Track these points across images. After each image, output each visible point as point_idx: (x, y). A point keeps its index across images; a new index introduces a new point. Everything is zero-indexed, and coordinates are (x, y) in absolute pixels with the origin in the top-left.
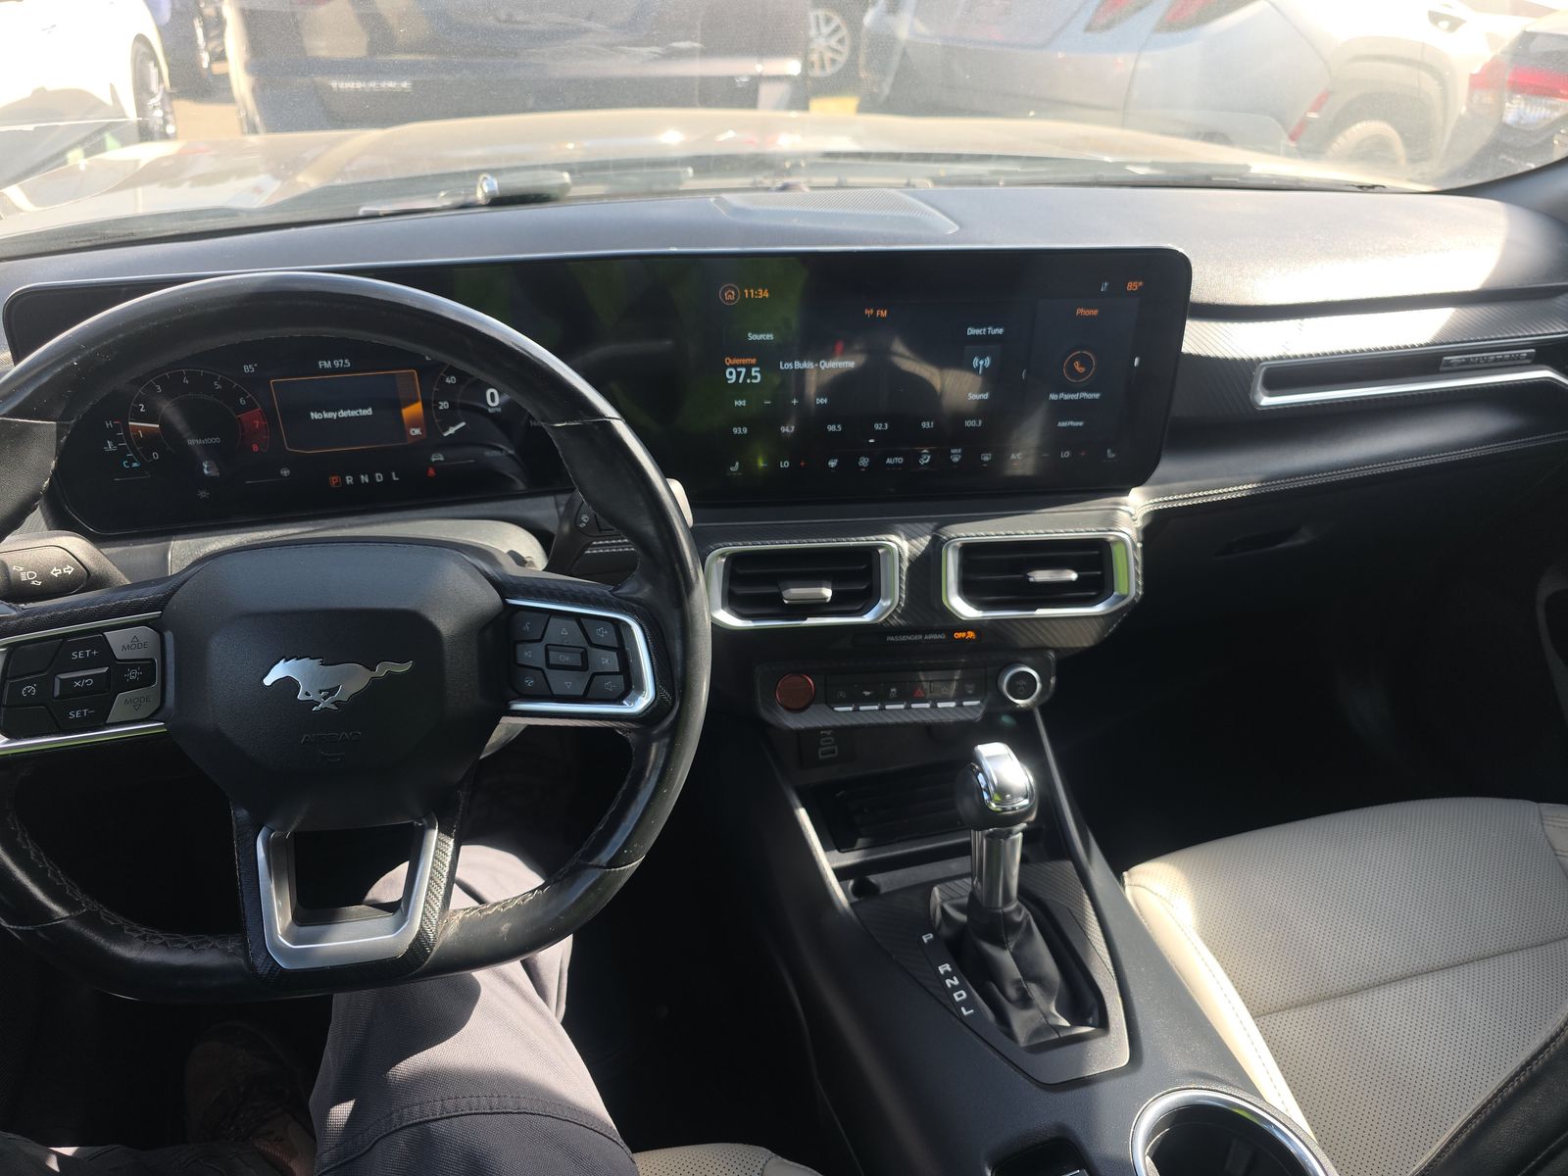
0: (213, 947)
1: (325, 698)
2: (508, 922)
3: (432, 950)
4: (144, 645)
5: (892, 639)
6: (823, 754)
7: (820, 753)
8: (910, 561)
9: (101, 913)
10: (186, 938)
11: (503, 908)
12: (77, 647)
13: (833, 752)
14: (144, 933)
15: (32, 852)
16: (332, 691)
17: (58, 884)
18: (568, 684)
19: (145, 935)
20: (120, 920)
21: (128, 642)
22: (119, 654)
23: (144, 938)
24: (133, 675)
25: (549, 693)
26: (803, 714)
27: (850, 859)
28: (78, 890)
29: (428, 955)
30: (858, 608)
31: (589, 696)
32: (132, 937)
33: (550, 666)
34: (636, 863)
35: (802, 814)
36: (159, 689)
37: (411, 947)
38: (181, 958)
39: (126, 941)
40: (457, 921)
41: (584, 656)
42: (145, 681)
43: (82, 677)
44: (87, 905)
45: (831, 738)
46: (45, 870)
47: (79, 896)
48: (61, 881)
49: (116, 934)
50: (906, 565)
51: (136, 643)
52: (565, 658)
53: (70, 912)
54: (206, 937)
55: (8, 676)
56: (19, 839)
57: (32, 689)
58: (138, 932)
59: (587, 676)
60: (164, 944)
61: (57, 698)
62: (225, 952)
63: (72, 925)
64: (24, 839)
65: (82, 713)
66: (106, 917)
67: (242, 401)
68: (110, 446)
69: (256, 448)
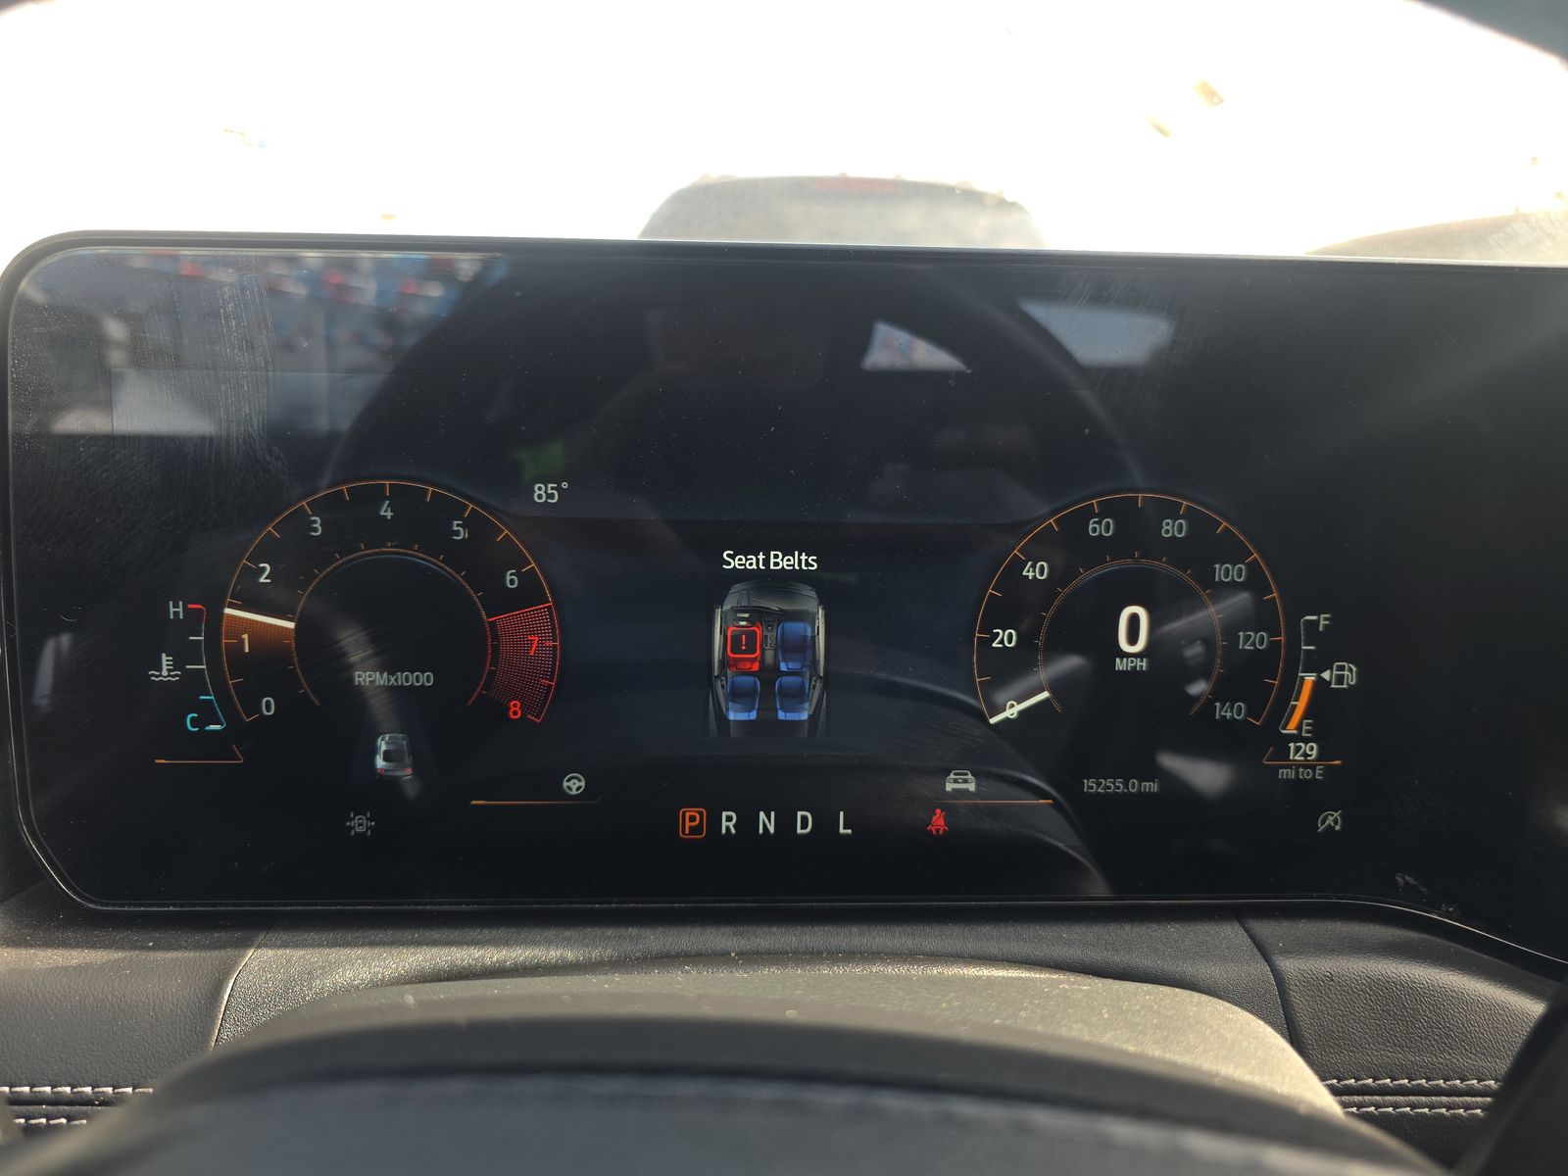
67: (511, 580)
68: (166, 669)
69: (515, 709)
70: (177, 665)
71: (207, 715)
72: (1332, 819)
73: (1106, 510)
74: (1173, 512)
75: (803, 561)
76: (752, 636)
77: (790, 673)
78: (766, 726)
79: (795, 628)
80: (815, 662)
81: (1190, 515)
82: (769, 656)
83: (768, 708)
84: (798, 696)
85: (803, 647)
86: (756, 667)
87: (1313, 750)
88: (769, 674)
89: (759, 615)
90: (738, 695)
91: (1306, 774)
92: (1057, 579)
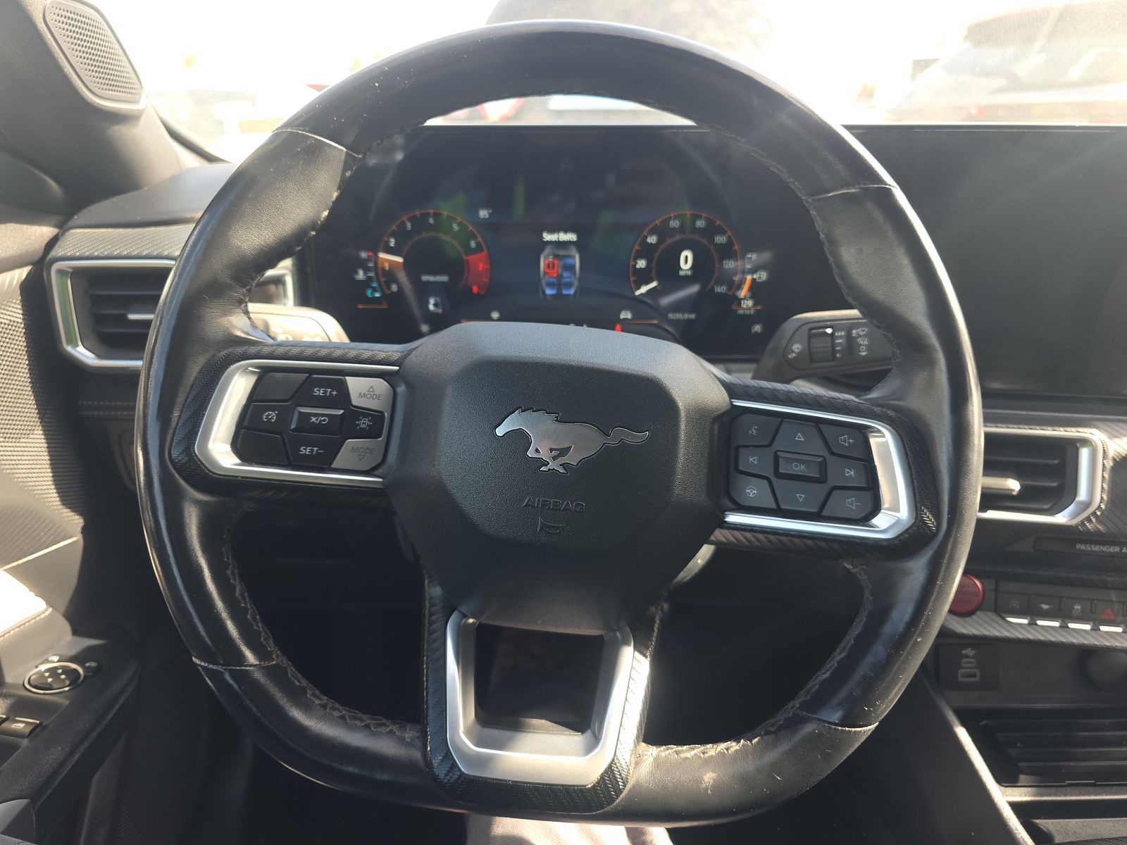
0: (391, 732)
1: (554, 458)
2: (713, 772)
3: (625, 786)
4: (378, 397)
5: (1083, 547)
6: (963, 676)
7: (959, 675)
8: (1114, 460)
9: (288, 669)
10: (364, 717)
11: (704, 753)
12: (321, 384)
13: (974, 676)
14: (326, 701)
15: (237, 589)
16: (563, 452)
17: (255, 628)
18: (801, 497)
19: (326, 704)
20: (304, 683)
21: (364, 391)
22: (356, 401)
23: (324, 706)
24: (364, 423)
25: (774, 506)
26: (968, 619)
27: (1022, 795)
28: (271, 641)
29: (621, 792)
30: (1046, 507)
31: (824, 513)
32: (314, 703)
33: (778, 475)
34: (873, 727)
35: (962, 733)
36: (384, 444)
37: (602, 776)
38: (355, 739)
39: (306, 707)
40: (652, 759)
41: (823, 466)
42: (373, 433)
43: (320, 415)
44: (278, 659)
45: (972, 660)
46: (246, 610)
47: (271, 646)
48: (258, 626)
49: (298, 697)
50: (1109, 464)
51: (371, 394)
52: (800, 469)
53: (260, 661)
54: (384, 721)
55: (254, 399)
56: (229, 572)
57: (272, 415)
58: (321, 699)
59: (822, 490)
60: (343, 717)
61: (292, 430)
62: (401, 741)
63: (258, 675)
64: (233, 574)
65: (312, 451)
66: (292, 676)
67: (473, 244)
68: (361, 275)
69: (475, 289)
70: (365, 273)
71: (374, 290)
72: (757, 328)
73: (676, 217)
74: (700, 217)
75: (571, 237)
76: (553, 264)
77: (567, 277)
78: (559, 295)
79: (569, 261)
80: (575, 274)
81: (706, 219)
82: (560, 271)
83: (559, 290)
84: (569, 285)
85: (571, 268)
86: (555, 275)
87: (750, 303)
88: (560, 277)
89: (556, 256)
90: (550, 285)
91: (748, 312)
92: (660, 242)
